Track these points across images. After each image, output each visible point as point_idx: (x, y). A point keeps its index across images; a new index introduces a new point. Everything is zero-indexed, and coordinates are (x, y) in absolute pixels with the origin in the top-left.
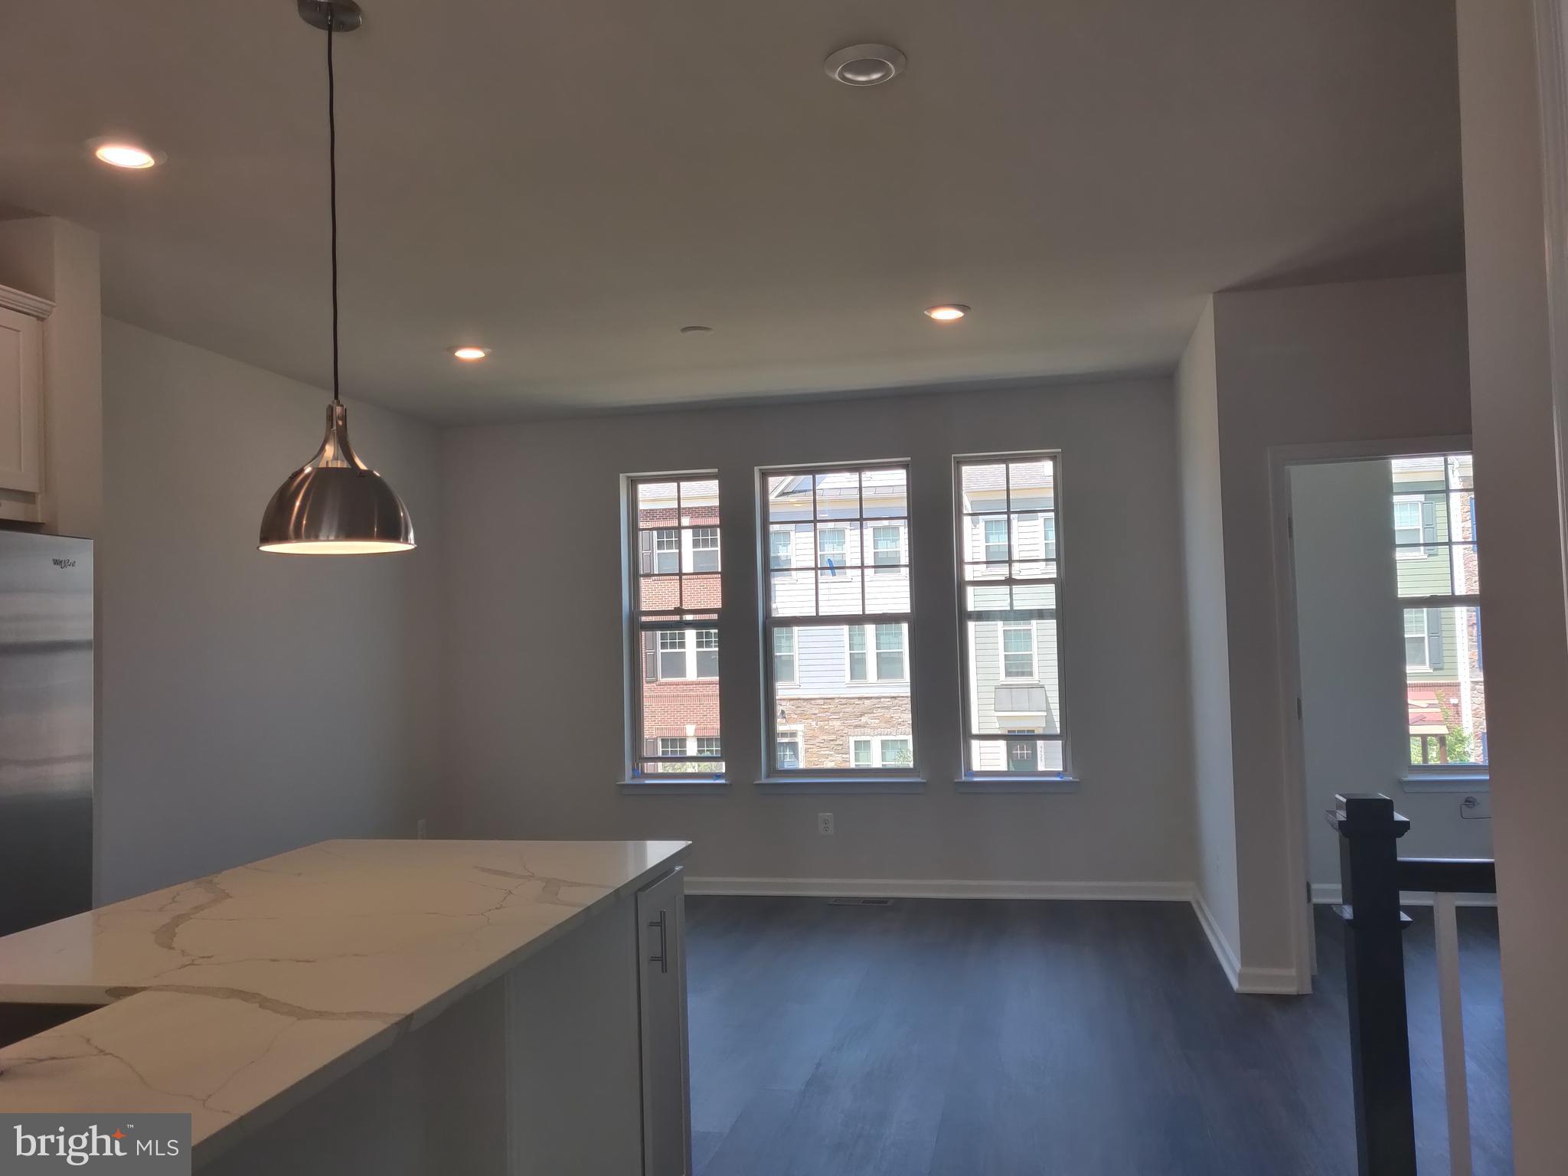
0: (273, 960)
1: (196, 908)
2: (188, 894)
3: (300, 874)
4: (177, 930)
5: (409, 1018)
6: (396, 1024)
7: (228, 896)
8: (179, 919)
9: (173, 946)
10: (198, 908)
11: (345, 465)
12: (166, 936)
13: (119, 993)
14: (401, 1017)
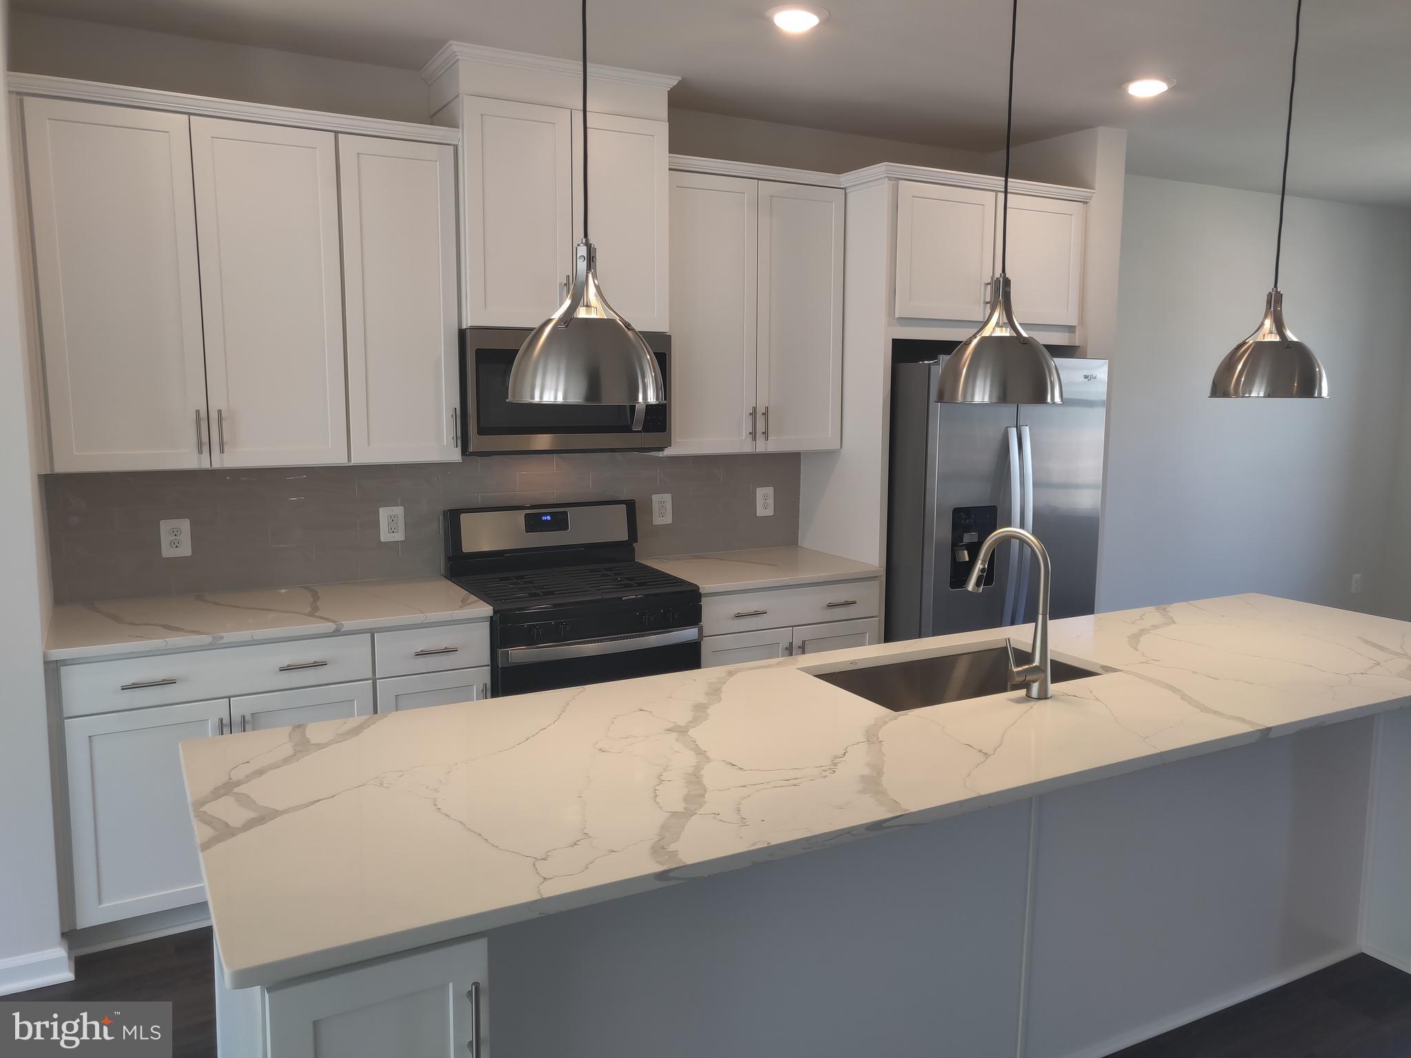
0: (1194, 672)
1: (1154, 626)
2: (1150, 615)
3: (1224, 616)
4: (1141, 639)
5: (1269, 730)
6: (1259, 730)
7: (1174, 622)
8: (1142, 632)
9: (1138, 648)
10: (1155, 627)
11: (1278, 339)
12: (1134, 640)
13: (1108, 669)
14: (1264, 727)
